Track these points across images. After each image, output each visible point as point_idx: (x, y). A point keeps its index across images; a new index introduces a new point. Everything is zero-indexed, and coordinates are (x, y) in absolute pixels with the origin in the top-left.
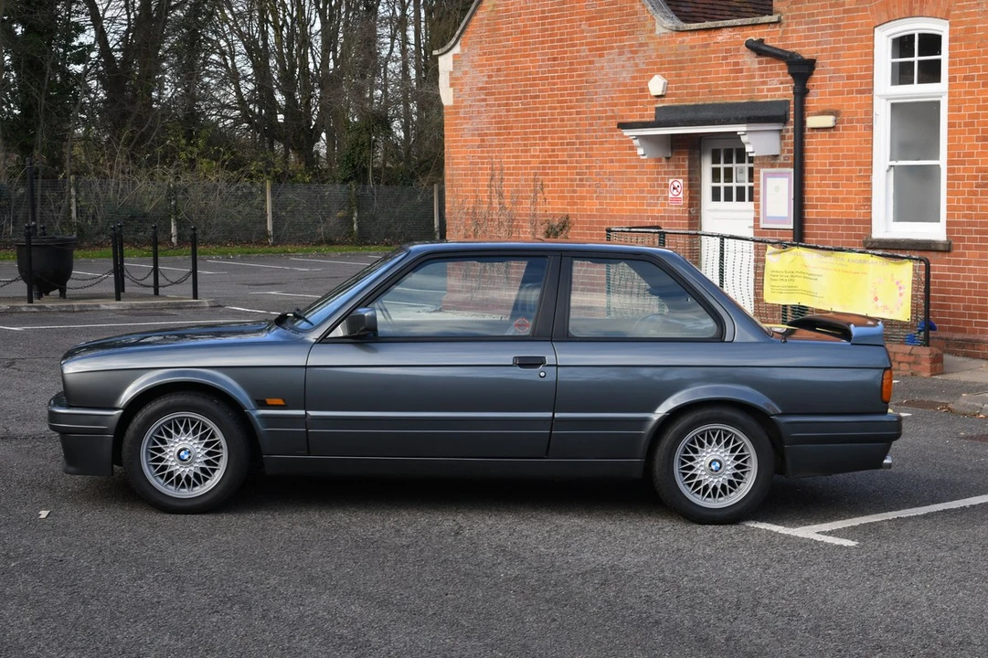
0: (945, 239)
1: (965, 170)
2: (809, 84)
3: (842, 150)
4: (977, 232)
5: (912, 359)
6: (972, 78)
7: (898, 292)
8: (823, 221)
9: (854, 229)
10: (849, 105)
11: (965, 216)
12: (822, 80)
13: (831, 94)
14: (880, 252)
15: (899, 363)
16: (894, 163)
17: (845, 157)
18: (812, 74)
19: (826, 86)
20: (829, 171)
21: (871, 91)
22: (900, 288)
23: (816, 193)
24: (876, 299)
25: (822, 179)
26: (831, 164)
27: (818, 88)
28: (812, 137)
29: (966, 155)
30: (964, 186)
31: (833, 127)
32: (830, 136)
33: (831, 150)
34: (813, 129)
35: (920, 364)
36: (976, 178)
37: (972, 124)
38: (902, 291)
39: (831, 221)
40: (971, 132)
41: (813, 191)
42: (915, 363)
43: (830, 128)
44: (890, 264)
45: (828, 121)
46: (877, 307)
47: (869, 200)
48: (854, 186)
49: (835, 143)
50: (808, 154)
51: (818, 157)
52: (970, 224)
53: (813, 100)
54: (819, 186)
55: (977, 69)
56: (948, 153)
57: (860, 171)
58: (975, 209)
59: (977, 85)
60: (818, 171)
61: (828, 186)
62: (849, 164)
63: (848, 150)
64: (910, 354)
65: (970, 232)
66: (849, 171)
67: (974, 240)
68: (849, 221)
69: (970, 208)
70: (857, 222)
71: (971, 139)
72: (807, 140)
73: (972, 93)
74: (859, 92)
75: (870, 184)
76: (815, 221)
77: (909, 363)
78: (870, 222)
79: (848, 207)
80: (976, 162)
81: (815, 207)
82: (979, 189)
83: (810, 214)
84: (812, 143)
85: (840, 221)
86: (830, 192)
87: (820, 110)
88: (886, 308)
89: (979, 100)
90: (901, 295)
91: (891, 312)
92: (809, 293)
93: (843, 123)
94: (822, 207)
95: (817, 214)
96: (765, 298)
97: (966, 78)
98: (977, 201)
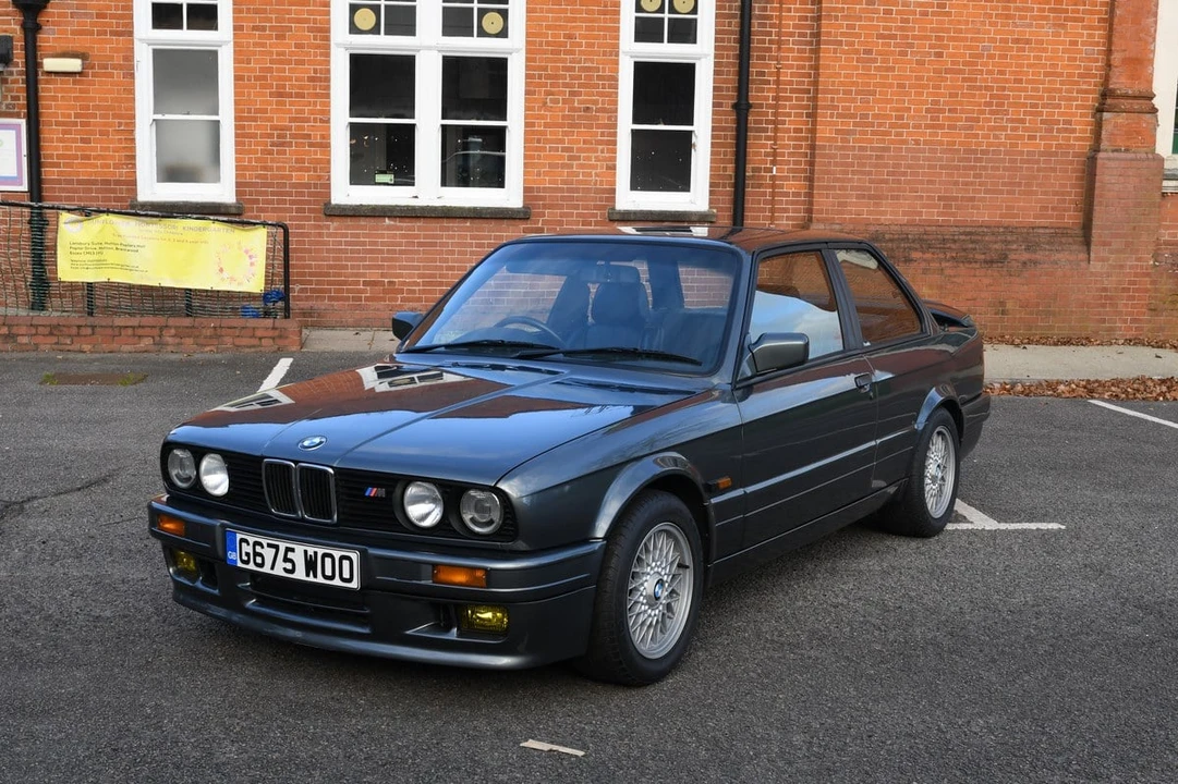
0: (234, 201)
1: (257, 127)
2: (42, 19)
3: (93, 99)
4: (273, 194)
5: (277, 333)
6: (263, 29)
7: (248, 261)
8: (70, 182)
9: (114, 191)
10: (103, 47)
11: (258, 177)
12: (60, 15)
13: (73, 33)
14: (225, 219)
15: (260, 339)
16: (159, 117)
17: (97, 107)
18: (45, 7)
19: (67, 24)
20: (75, 124)
21: (131, 34)
22: (251, 257)
23: (57, 148)
24: (221, 270)
25: (65, 132)
26: (77, 115)
27: (54, 23)
28: (47, 82)
29: (257, 111)
30: (257, 144)
31: (80, 73)
32: (74, 83)
33: (76, 99)
34: (49, 73)
35: (287, 337)
36: (270, 136)
37: (265, 78)
38: (254, 260)
39: (79, 182)
40: (262, 87)
41: (52, 146)
42: (280, 337)
43: (75, 73)
44: (236, 231)
45: (74, 65)
46: (223, 279)
47: (133, 157)
48: (112, 141)
49: (81, 91)
50: (42, 102)
51: (57, 107)
52: (264, 185)
53: (47, 38)
54: (60, 140)
55: (270, 20)
56: (235, 109)
57: (120, 124)
58: (271, 169)
59: (270, 37)
60: (57, 124)
61: (75, 141)
62: (105, 116)
63: (101, 100)
64: (274, 328)
65: (266, 193)
66: (105, 125)
67: (272, 202)
68: (107, 182)
69: (265, 168)
70: (118, 182)
71: (264, 95)
72: (40, 86)
73: (263, 45)
74: (113, 33)
75: (133, 140)
76: (59, 182)
77: (273, 338)
78: (134, 183)
79: (103, 166)
80: (270, 119)
81: (57, 165)
82: (275, 148)
83: (49, 173)
84: (47, 90)
85: (94, 182)
86: (77, 149)
87: (59, 51)
88: (232, 279)
89: (272, 52)
90: (252, 264)
91: (239, 284)
92: (124, 267)
93: (93, 68)
94: (66, 165)
95: (60, 173)
96: (59, 276)
97: (255, 28)
98: (273, 160)
